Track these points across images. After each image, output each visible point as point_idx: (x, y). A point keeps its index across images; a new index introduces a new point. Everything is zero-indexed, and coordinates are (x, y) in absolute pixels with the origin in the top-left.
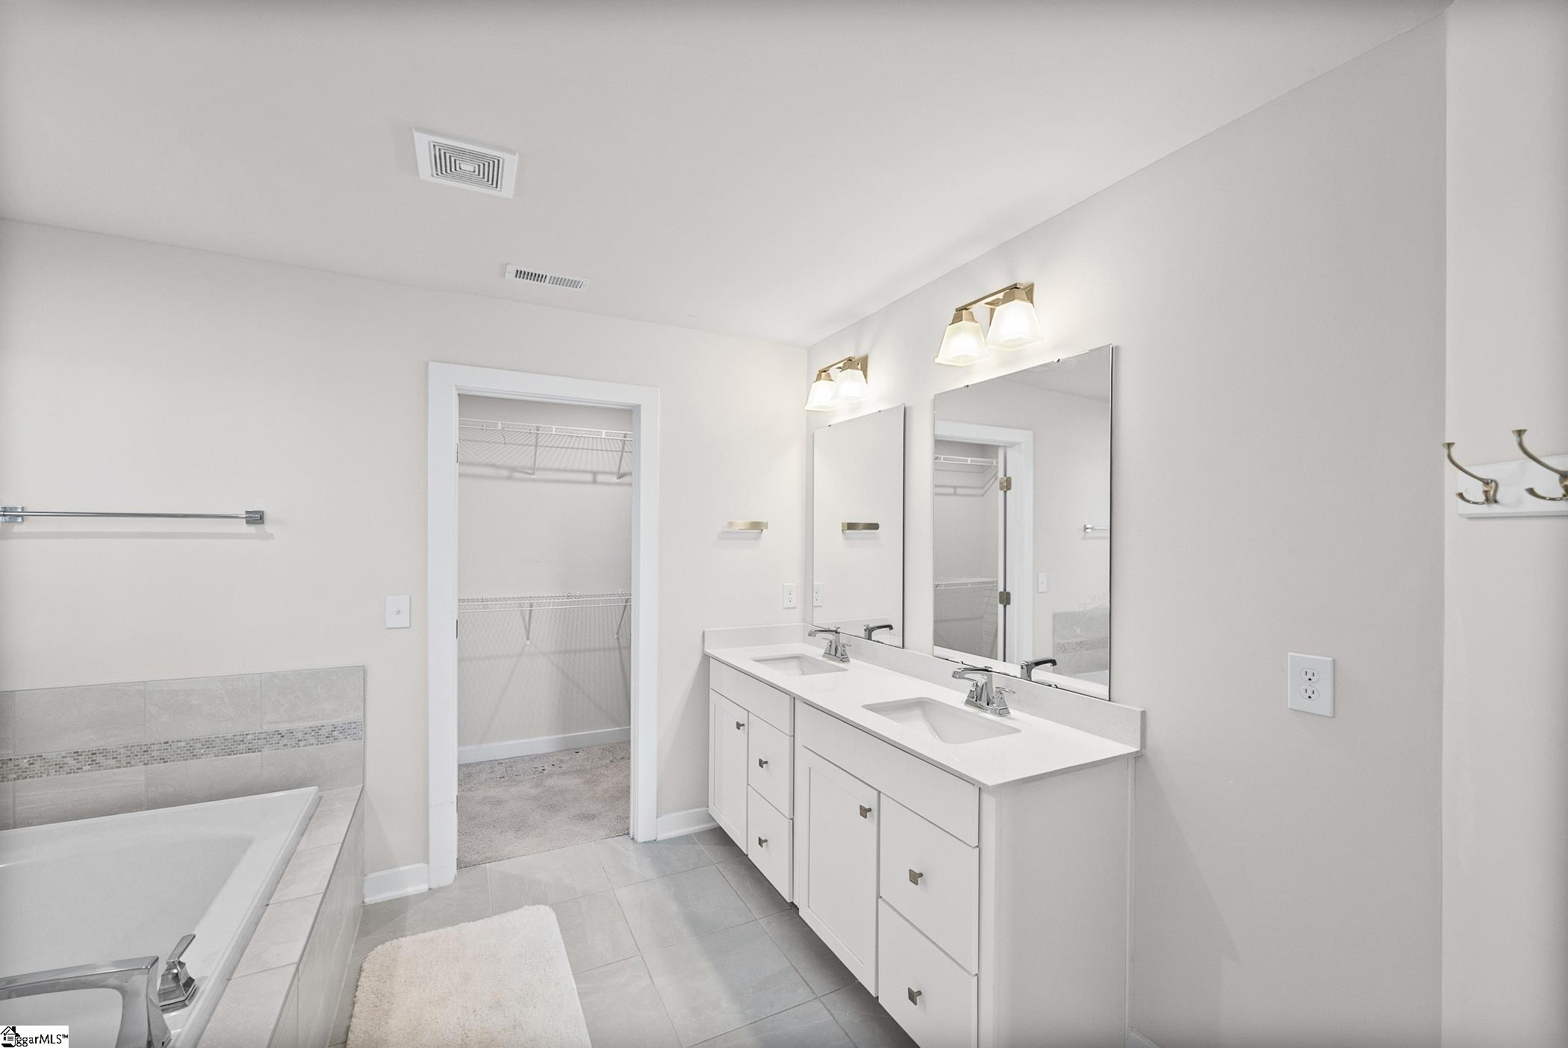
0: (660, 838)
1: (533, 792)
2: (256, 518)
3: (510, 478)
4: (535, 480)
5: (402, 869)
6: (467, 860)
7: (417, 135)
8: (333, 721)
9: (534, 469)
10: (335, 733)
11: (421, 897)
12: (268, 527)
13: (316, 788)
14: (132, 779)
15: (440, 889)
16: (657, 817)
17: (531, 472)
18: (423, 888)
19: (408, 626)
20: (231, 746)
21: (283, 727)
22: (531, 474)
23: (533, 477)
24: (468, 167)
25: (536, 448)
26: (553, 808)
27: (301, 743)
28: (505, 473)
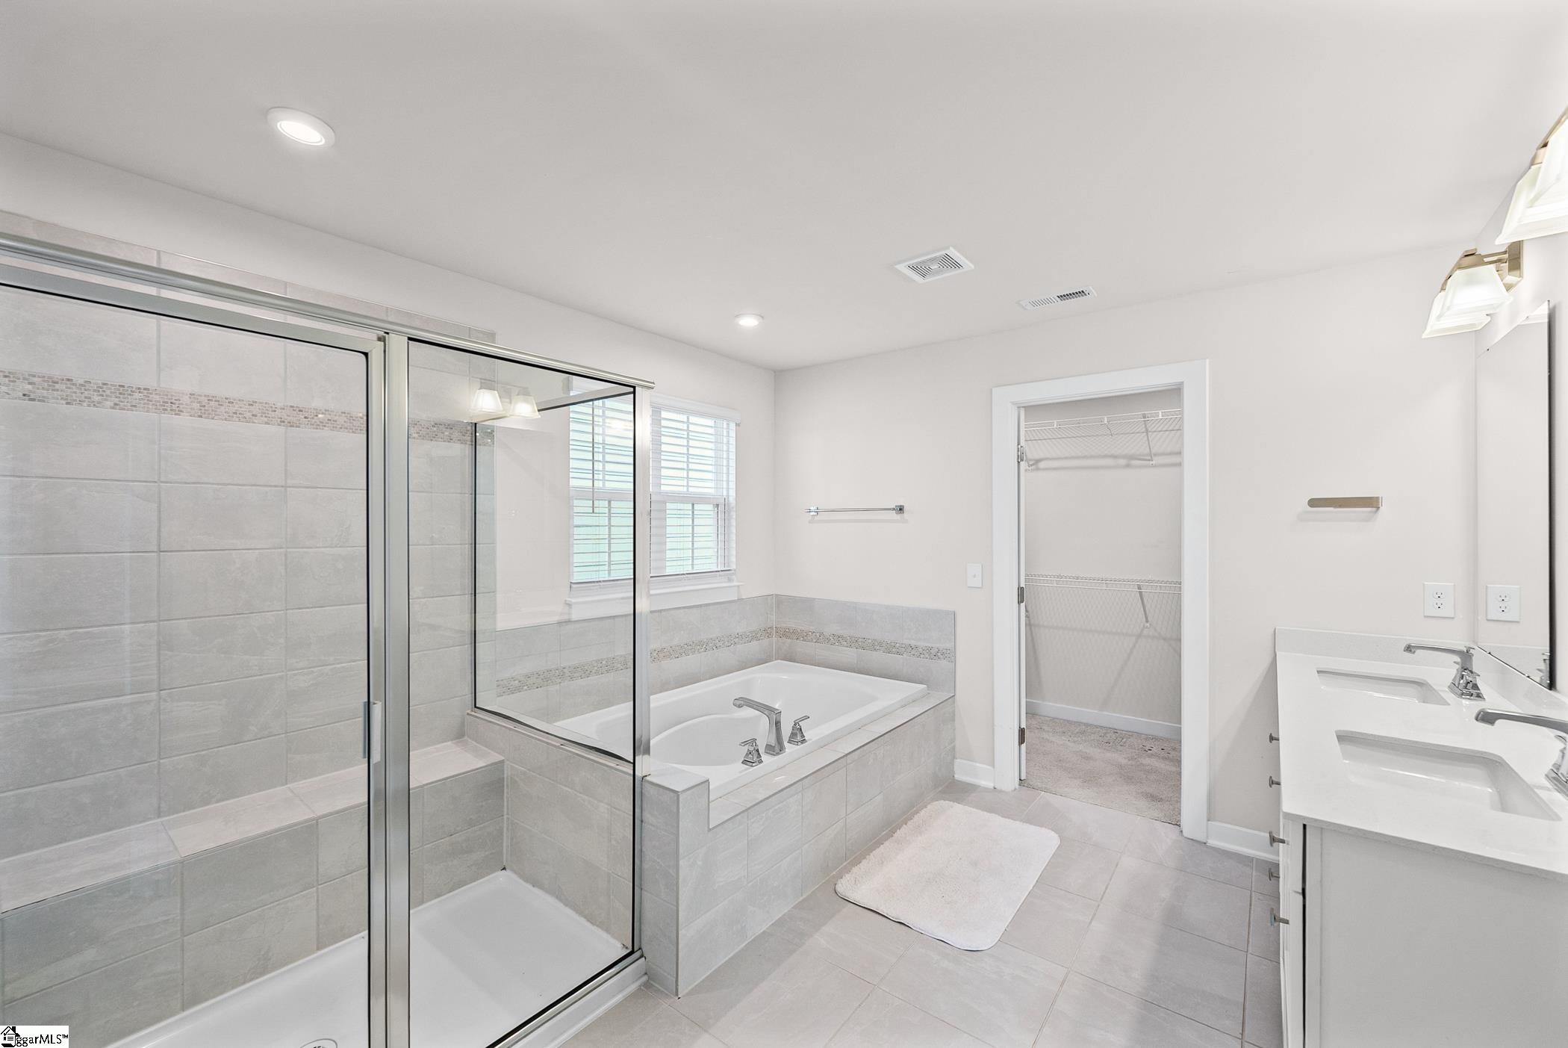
0: (1212, 842)
1: (1123, 761)
2: (901, 509)
3: (1128, 466)
4: (1153, 466)
5: (978, 765)
6: (1031, 783)
7: (897, 267)
8: (938, 645)
9: (1151, 456)
10: (939, 654)
11: (986, 790)
12: (906, 515)
13: (925, 686)
14: (849, 655)
15: (1001, 791)
16: (1208, 820)
17: (1150, 458)
18: (991, 785)
19: (980, 586)
20: (891, 648)
21: (913, 643)
22: (1149, 460)
23: (1151, 463)
24: (934, 267)
25: (1147, 434)
26: (1129, 779)
27: (922, 656)
28: (1122, 462)
